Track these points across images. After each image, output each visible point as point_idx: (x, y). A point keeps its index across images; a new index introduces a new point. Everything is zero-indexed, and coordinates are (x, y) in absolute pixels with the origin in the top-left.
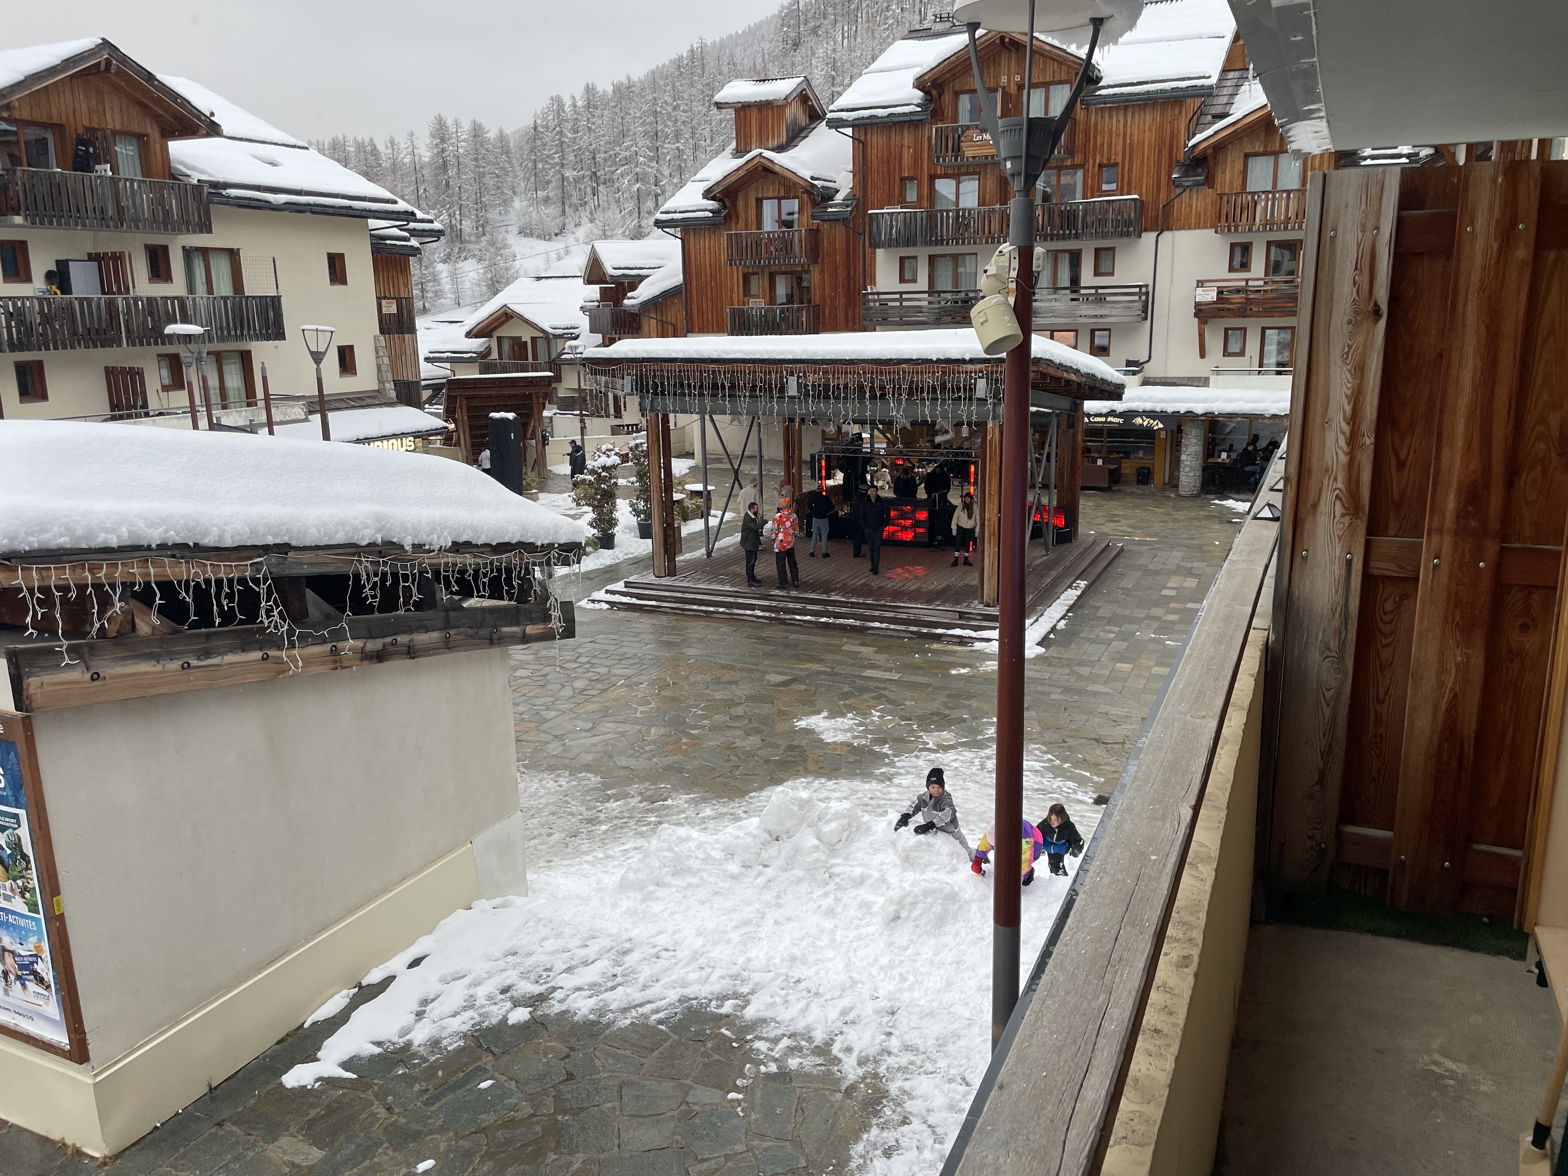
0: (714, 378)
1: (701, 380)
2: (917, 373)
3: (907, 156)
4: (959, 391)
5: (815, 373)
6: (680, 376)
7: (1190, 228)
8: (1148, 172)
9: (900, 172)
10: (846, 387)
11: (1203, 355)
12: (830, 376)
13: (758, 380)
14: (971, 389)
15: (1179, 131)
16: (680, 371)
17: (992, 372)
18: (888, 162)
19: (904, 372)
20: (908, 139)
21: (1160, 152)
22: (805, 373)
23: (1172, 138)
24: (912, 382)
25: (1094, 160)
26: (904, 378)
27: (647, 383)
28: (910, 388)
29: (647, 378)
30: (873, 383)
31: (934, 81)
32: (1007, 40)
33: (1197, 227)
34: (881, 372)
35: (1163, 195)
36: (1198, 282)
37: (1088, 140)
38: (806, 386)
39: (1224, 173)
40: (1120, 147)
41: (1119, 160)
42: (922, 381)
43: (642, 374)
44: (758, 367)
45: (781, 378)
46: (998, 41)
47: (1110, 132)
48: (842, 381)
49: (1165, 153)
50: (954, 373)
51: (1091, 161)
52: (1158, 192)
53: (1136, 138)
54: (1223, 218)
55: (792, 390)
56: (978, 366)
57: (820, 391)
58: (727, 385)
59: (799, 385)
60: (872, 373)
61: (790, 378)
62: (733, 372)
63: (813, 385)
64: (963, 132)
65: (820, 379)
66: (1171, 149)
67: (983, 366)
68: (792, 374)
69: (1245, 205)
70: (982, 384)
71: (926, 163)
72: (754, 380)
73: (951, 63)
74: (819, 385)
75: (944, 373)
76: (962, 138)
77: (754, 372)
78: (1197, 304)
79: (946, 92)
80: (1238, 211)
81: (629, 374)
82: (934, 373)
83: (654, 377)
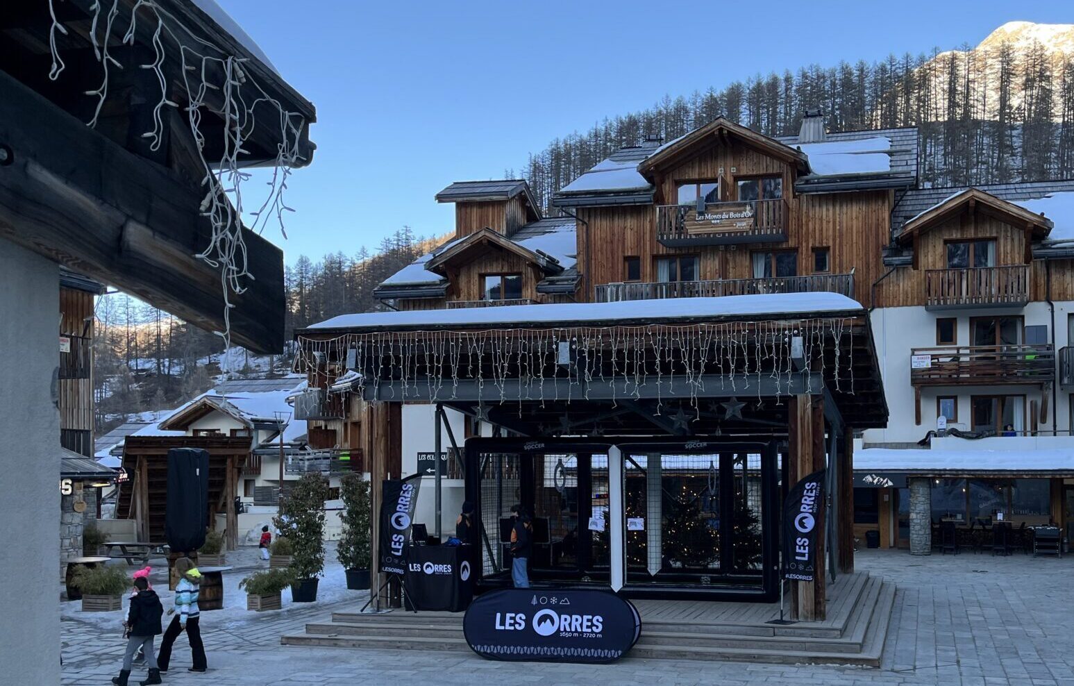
0: (464, 347)
1: (447, 352)
2: (719, 332)
3: (629, 236)
4: (770, 352)
5: (592, 336)
6: (420, 348)
7: (899, 306)
8: (857, 255)
9: (623, 252)
10: (631, 351)
11: (918, 422)
12: (612, 340)
13: (520, 347)
14: (784, 349)
15: (884, 219)
16: (420, 341)
17: (810, 329)
18: (612, 242)
19: (704, 332)
20: (630, 223)
21: (867, 238)
22: (579, 337)
23: (878, 225)
24: (712, 344)
25: (807, 246)
26: (703, 340)
27: (377, 358)
28: (711, 349)
29: (376, 350)
30: (664, 346)
31: (656, 166)
32: (725, 132)
33: (905, 304)
34: (675, 333)
35: (872, 274)
36: (913, 350)
37: (800, 226)
38: (581, 352)
39: (926, 256)
40: (831, 232)
41: (831, 244)
42: (725, 342)
43: (369, 347)
44: (520, 333)
45: (550, 344)
46: (716, 133)
47: (821, 219)
48: (626, 346)
49: (872, 239)
50: (763, 330)
51: (804, 244)
52: (868, 272)
53: (845, 225)
54: (932, 292)
55: (564, 358)
56: (793, 322)
57: (598, 358)
58: (480, 355)
59: (572, 351)
60: (664, 334)
61: (561, 344)
62: (489, 339)
63: (591, 353)
64: (686, 212)
65: (598, 344)
66: (877, 235)
67: (799, 322)
68: (564, 339)
69: (952, 281)
70: (797, 342)
71: (648, 243)
72: (515, 348)
73: (673, 151)
74: (598, 351)
75: (752, 331)
76: (686, 218)
77: (516, 338)
78: (913, 371)
79: (667, 181)
80: (946, 286)
81: (353, 347)
82: (739, 331)
83: (387, 347)
